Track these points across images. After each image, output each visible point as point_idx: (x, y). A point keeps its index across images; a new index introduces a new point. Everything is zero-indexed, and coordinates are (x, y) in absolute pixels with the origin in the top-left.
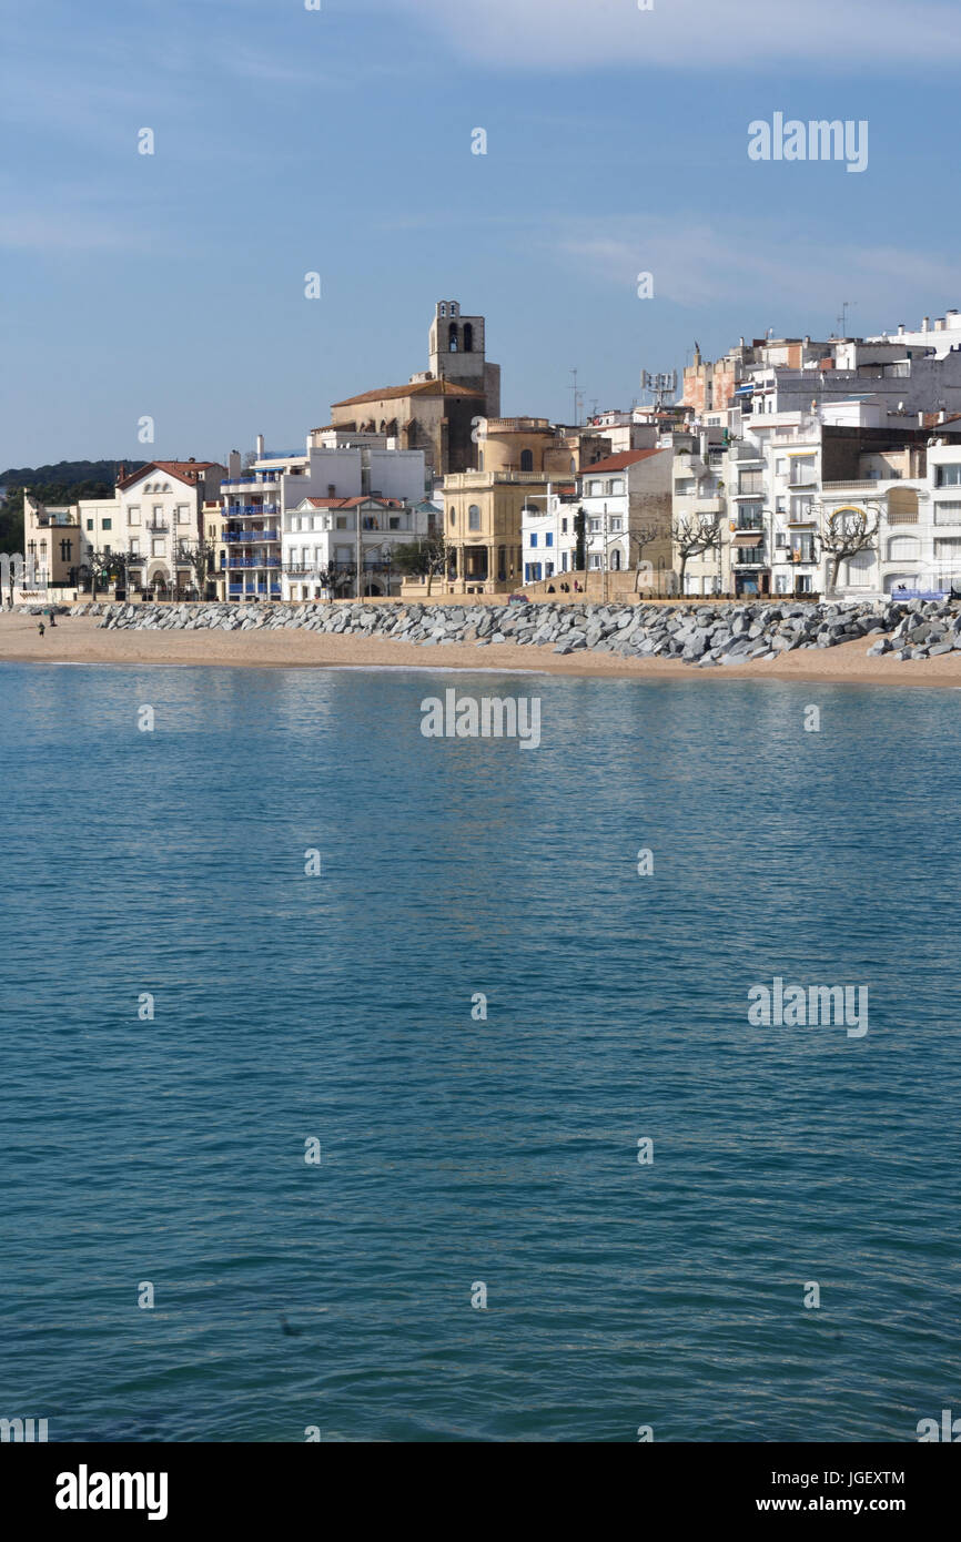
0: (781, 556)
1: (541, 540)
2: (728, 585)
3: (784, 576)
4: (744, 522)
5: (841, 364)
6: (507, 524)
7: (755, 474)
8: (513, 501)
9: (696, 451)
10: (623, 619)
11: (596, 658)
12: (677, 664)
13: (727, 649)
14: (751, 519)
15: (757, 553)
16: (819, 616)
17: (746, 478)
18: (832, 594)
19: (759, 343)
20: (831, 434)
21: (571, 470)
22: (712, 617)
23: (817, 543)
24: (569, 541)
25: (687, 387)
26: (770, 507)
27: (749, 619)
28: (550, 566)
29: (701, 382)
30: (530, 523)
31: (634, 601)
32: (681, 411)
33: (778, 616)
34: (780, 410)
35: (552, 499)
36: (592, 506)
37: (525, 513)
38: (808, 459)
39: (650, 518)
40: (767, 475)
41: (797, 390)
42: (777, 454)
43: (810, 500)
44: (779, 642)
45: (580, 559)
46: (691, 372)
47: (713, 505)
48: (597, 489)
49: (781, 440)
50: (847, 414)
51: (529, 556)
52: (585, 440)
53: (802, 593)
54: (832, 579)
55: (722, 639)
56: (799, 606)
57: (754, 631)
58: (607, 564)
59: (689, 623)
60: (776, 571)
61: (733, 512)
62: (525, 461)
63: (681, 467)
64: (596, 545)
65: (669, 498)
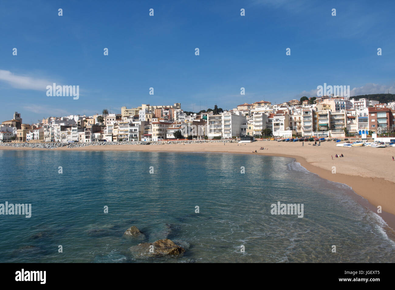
0: (56, 138)
1: (29, 136)
2: (50, 141)
3: (56, 140)
4: (52, 135)
5: (61, 120)
6: (25, 135)
8: (25, 132)
9: (46, 127)
10: (39, 144)
11: (36, 148)
12: (46, 149)
13: (51, 147)
14: (53, 134)
15: (53, 138)
16: (61, 144)
17: (52, 130)
18: (62, 142)
19: (50, 117)
20: (62, 126)
21: (32, 129)
22: (49, 144)
23: (60, 137)
24: (32, 136)
25: (43, 121)
26: (55, 133)
27: (54, 144)
28: (30, 139)
29: (44, 121)
30: (27, 135)
31: (40, 142)
32: (43, 124)
33: (57, 144)
34: (55, 124)
35: (30, 132)
36: (34, 133)
38: (59, 129)
39: (41, 134)
40: (54, 130)
41: (57, 122)
42: (56, 128)
43: (59, 133)
44: (57, 146)
45: (33, 138)
46: (43, 120)
47: (49, 133)
48: (35, 131)
49: (56, 127)
50: (63, 124)
51: (27, 138)
52: (33, 126)
53: (58, 142)
54: (62, 140)
55: (51, 146)
56: (59, 143)
57: (54, 145)
58: (36, 139)
59: (47, 145)
61: (51, 134)
62: (27, 128)
63: (45, 129)
64: (36, 137)
65: (43, 132)
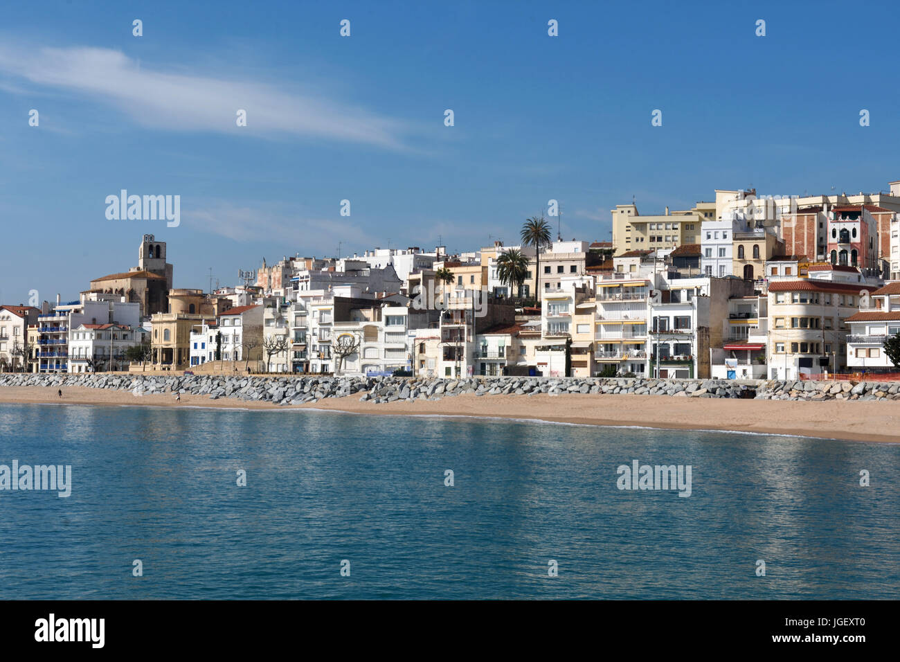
0: (315, 355)
1: (199, 346)
2: (290, 369)
3: (316, 363)
4: (297, 339)
5: (338, 269)
6: (183, 337)
7: (303, 318)
8: (186, 327)
9: (274, 306)
10: (243, 383)
11: (232, 401)
12: (270, 404)
13: (294, 397)
14: (301, 337)
15: (303, 353)
16: (336, 383)
17: (299, 319)
18: (339, 373)
19: (292, 259)
20: (339, 301)
21: (213, 314)
22: (286, 383)
23: (332, 350)
24: (214, 346)
25: (259, 278)
26: (309, 333)
27: (304, 384)
28: (203, 358)
29: (266, 275)
30: (194, 338)
32: (259, 288)
33: (317, 383)
34: (312, 289)
35: (205, 326)
36: (223, 330)
37: (192, 333)
38: (328, 312)
39: (252, 337)
40: (308, 318)
41: (319, 280)
42: (313, 308)
43: (329, 330)
44: (318, 395)
45: (218, 355)
46: (261, 271)
47: (283, 331)
48: (227, 323)
49: (316, 302)
50: (345, 292)
51: (193, 353)
52: (220, 300)
53: (324, 371)
54: (338, 367)
55: (291, 393)
56: (326, 378)
57: (306, 389)
58: (231, 357)
59: (275, 385)
60: (312, 362)
61: (292, 335)
62: (191, 309)
63: (268, 313)
64: (228, 348)
65: (261, 328)
